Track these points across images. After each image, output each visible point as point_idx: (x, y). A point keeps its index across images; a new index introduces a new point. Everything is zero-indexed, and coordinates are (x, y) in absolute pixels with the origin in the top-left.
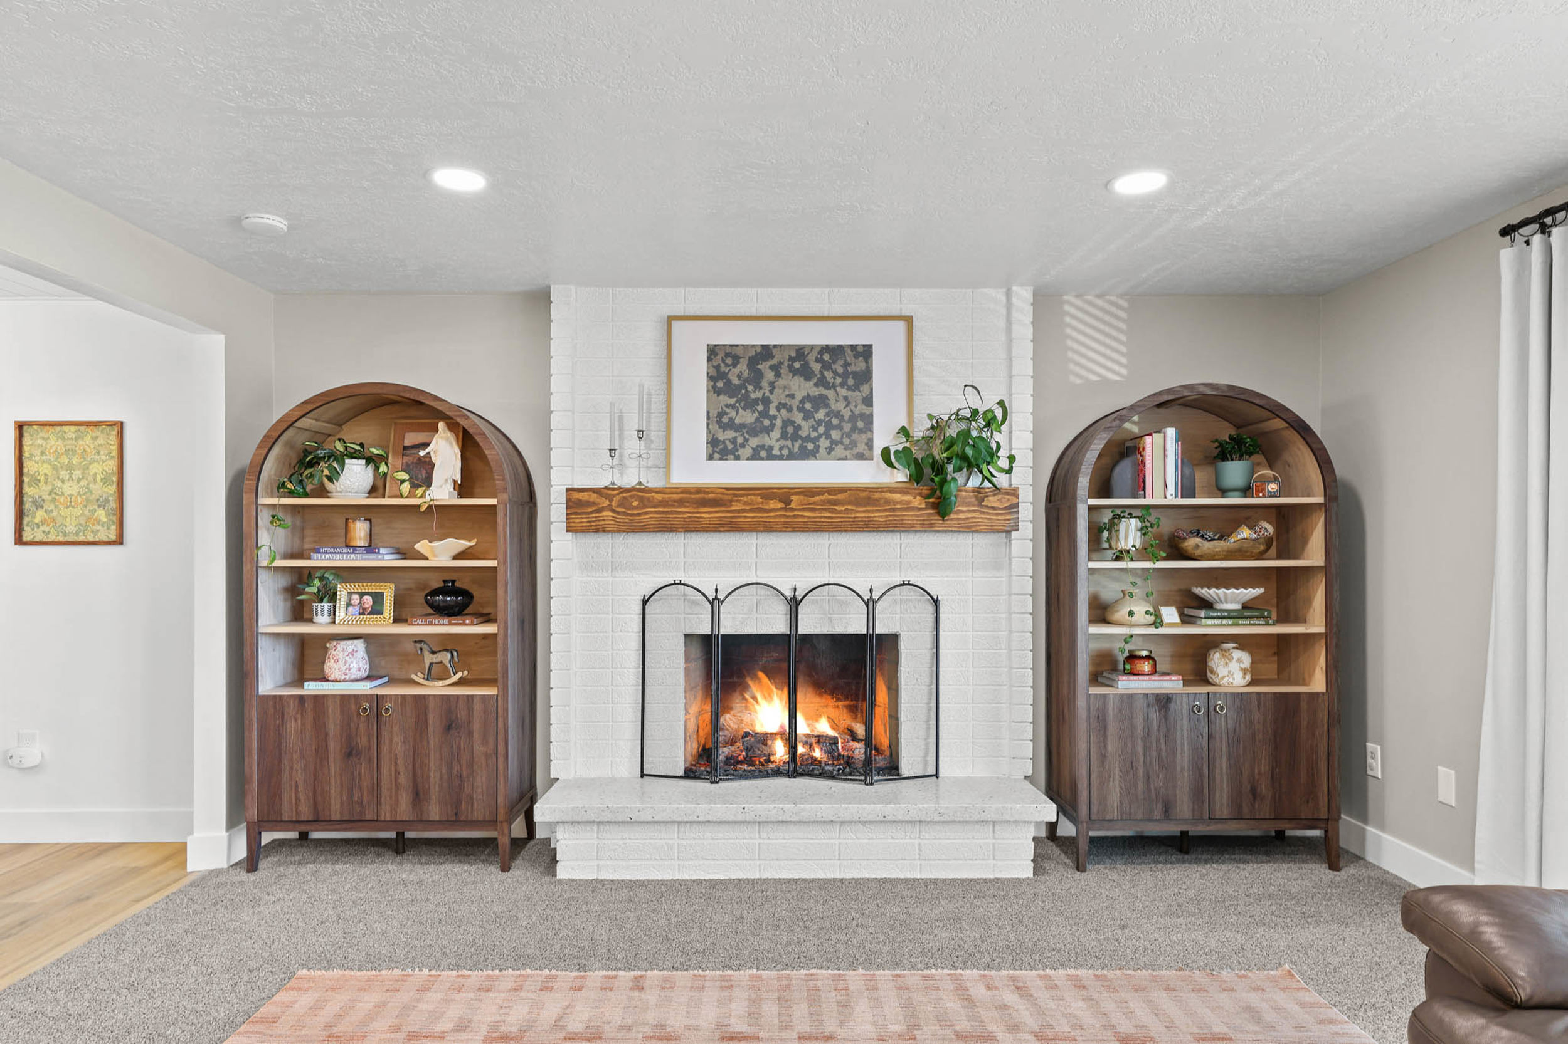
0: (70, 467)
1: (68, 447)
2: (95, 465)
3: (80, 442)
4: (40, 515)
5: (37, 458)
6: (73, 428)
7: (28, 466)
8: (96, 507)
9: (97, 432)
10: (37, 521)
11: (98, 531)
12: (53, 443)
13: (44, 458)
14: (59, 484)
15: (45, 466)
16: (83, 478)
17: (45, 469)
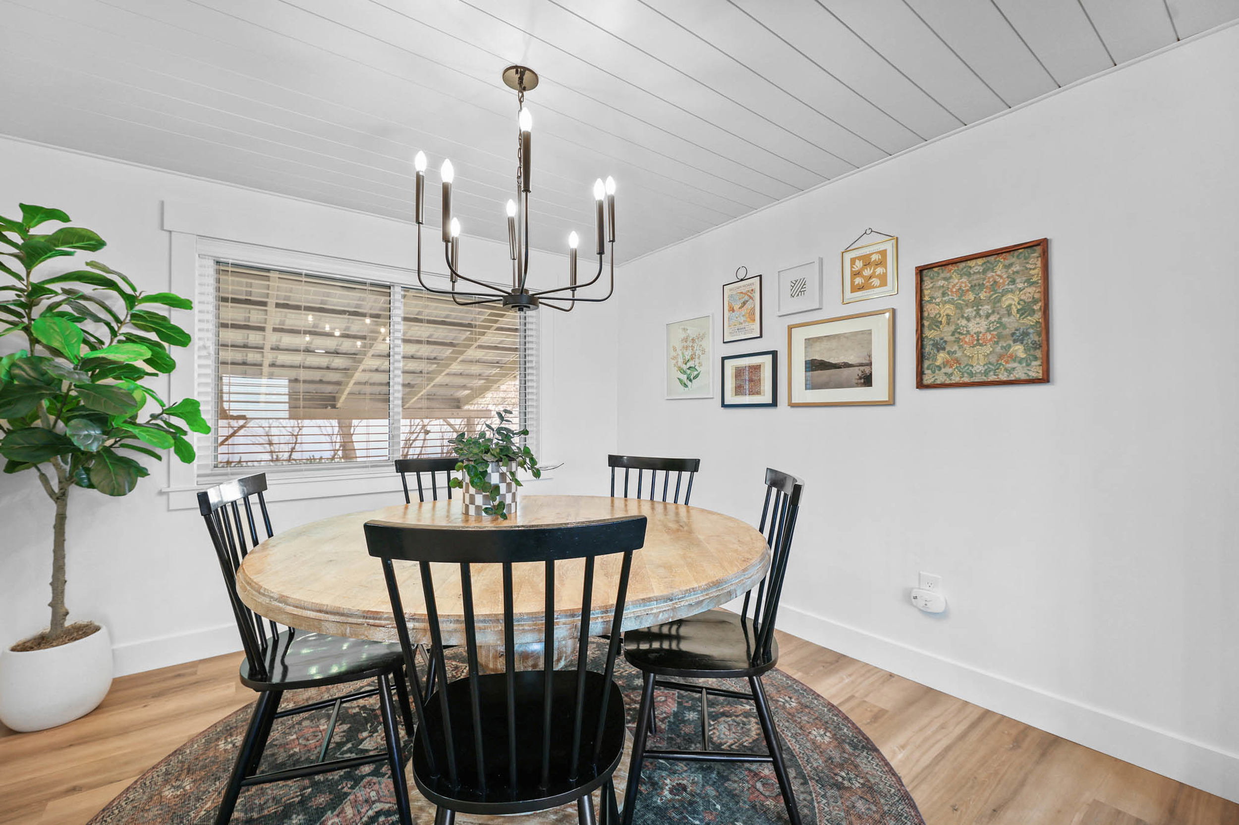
0: (977, 303)
1: (974, 283)
2: (1010, 296)
3: (990, 274)
4: (941, 357)
5: (938, 300)
6: (980, 261)
7: (931, 310)
8: (1011, 342)
9: (1011, 259)
10: (938, 363)
11: (1014, 369)
12: (957, 281)
13: (946, 298)
14: (964, 322)
15: (947, 306)
16: (993, 312)
17: (949, 309)
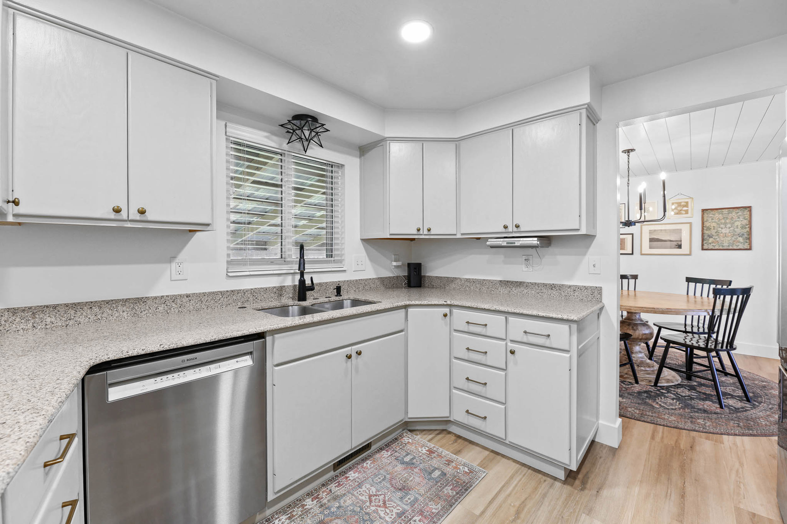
0: (725, 224)
1: (724, 217)
2: (738, 222)
3: (730, 214)
4: (711, 240)
5: (710, 221)
6: (727, 210)
7: (707, 224)
8: (738, 237)
9: (738, 211)
10: (710, 242)
11: (739, 245)
12: (717, 215)
13: (713, 221)
14: (720, 229)
15: (714, 223)
16: (731, 227)
17: (714, 224)
